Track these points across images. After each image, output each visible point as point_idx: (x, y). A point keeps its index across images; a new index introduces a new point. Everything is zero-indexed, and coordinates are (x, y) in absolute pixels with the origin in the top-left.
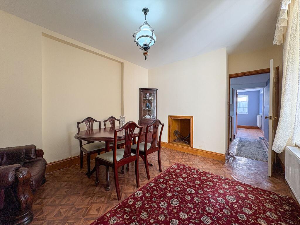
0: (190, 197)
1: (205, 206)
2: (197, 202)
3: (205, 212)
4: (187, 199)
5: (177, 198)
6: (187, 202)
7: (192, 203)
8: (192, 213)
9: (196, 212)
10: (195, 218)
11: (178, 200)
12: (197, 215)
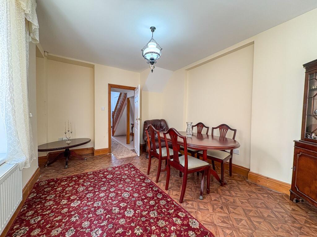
0: (123, 206)
1: (106, 211)
2: (113, 208)
3: (102, 207)
4: (122, 203)
5: (129, 198)
6: (120, 202)
7: (115, 204)
8: (109, 200)
9: (108, 202)
10: (105, 199)
11: (126, 198)
12: (105, 201)
